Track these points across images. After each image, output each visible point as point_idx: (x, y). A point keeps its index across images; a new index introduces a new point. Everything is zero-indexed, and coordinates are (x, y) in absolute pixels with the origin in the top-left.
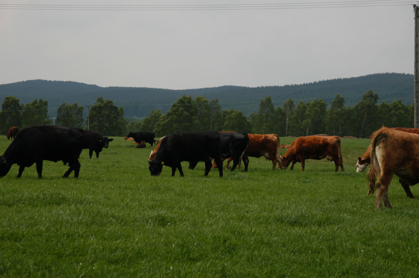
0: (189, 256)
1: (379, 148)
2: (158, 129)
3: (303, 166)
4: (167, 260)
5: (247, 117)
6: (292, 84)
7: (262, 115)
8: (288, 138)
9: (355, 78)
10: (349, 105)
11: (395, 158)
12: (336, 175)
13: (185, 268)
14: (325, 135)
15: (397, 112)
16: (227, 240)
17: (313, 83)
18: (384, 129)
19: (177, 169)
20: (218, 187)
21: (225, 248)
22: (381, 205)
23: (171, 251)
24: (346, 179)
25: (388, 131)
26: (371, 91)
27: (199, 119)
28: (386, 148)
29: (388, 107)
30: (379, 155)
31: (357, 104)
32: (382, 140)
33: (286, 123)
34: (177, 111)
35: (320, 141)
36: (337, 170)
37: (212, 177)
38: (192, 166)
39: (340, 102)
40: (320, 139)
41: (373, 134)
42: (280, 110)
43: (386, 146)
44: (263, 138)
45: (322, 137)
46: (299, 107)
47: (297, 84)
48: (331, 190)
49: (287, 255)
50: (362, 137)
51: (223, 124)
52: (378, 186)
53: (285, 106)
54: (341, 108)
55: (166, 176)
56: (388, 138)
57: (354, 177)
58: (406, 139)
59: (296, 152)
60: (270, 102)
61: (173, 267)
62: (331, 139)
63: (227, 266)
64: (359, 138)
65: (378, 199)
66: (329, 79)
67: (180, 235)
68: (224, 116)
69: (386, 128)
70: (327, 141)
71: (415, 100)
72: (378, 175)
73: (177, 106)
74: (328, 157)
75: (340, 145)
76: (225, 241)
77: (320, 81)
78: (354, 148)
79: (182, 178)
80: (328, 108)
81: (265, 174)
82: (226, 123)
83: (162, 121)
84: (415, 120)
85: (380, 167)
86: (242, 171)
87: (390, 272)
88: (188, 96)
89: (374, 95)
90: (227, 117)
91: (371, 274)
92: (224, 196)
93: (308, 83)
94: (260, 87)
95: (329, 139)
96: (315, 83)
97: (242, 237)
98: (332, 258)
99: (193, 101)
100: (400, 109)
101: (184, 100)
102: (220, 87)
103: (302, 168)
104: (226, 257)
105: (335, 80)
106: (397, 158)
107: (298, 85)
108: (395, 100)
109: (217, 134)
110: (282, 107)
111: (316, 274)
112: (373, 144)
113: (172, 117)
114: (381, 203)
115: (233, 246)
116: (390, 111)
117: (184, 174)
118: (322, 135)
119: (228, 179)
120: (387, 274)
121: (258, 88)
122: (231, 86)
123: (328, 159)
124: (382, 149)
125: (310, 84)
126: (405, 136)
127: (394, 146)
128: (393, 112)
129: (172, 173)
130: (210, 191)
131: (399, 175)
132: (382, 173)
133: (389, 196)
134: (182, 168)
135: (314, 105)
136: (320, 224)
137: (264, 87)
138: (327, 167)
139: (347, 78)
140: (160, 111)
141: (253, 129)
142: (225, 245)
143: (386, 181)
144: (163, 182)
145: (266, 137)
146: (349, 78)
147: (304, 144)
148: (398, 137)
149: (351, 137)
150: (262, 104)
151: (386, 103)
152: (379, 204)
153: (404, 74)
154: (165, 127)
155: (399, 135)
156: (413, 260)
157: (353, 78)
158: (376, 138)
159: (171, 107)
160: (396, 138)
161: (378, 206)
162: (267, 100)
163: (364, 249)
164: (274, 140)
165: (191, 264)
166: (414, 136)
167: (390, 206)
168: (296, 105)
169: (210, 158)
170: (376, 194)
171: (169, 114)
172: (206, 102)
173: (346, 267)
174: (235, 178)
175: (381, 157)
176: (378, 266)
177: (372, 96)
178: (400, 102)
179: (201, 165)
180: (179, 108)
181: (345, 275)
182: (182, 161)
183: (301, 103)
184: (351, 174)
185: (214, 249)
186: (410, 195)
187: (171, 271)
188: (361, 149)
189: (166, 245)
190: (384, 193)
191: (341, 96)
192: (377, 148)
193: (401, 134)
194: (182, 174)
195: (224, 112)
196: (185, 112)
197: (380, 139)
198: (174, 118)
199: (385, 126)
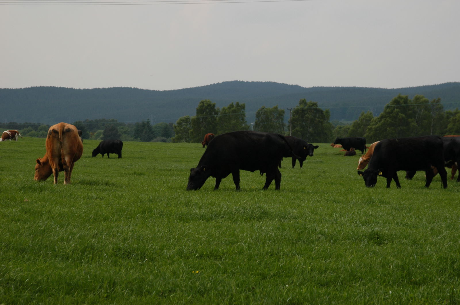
0: (410, 279)
2: (369, 133)
4: (385, 284)
13: (406, 293)
16: (456, 262)
19: (393, 179)
20: (442, 200)
21: (453, 271)
23: (389, 273)
27: (417, 122)
34: (392, 112)
37: (434, 188)
38: (410, 176)
51: (446, 127)
55: (380, 187)
61: (391, 291)
67: (399, 255)
68: (448, 118)
73: (391, 107)
76: (453, 263)
82: (450, 126)
83: (374, 125)
88: (404, 96)
90: (451, 119)
92: (450, 210)
99: (410, 101)
101: (399, 100)
102: (443, 84)
104: (455, 281)
109: (440, 138)
113: (385, 120)
117: (401, 185)
119: (454, 190)
122: (455, 83)
129: (386, 183)
130: (433, 205)
134: (399, 178)
140: (371, 114)
144: (377, 194)
154: (378, 131)
159: (384, 108)
165: (414, 288)
169: (431, 166)
171: (382, 117)
172: (426, 102)
179: (421, 174)
180: (394, 109)
182: (398, 171)
185: (440, 272)
187: (391, 295)
189: (383, 266)
194: (398, 185)
195: (448, 113)
196: (400, 114)
198: (387, 121)
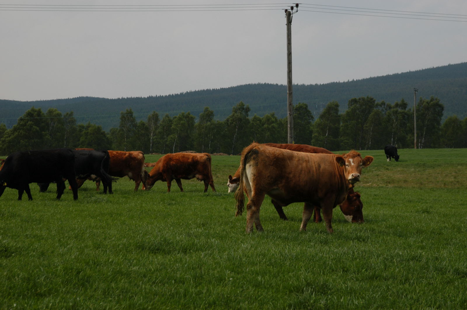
0: (36, 290)
1: (250, 166)
2: (3, 146)
3: (169, 187)
4: (10, 297)
5: (106, 133)
6: (156, 96)
7: (123, 130)
8: (152, 155)
9: (225, 88)
10: (218, 119)
11: (267, 177)
12: (204, 195)
13: (30, 305)
14: (193, 152)
15: (270, 126)
16: (80, 272)
17: (179, 94)
18: (254, 145)
19: (25, 191)
20: (72, 211)
21: (78, 281)
22: (252, 229)
24: (215, 200)
25: (259, 147)
26: (242, 104)
27: (50, 135)
28: (257, 166)
29: (260, 120)
30: (250, 173)
31: (228, 117)
32: (252, 157)
33: (150, 139)
34: (25, 125)
35: (188, 159)
36: (206, 190)
37: (65, 200)
38: (44, 189)
39: (208, 115)
40: (189, 157)
41: (243, 151)
42: (143, 124)
43: (257, 163)
44: (127, 155)
45: (191, 154)
46: (163, 121)
47: (161, 95)
48: (198, 213)
49: (148, 287)
50: (234, 154)
51: (79, 140)
52: (249, 207)
53: (149, 120)
54: (210, 121)
55: (12, 200)
56: (259, 155)
57: (224, 198)
58: (278, 155)
59: (162, 171)
60: (132, 115)
61: (16, 304)
62: (201, 156)
63: (80, 301)
64: (230, 155)
65: (249, 222)
66: (197, 90)
67: (26, 267)
68: (80, 131)
69: (257, 144)
70: (197, 158)
71: (288, 113)
72: (249, 195)
73: (25, 119)
74: (197, 176)
75: (210, 163)
76: (78, 273)
77: (187, 92)
78: (225, 166)
79: (30, 202)
80: (197, 121)
81: (126, 195)
83: (7, 137)
84: (289, 135)
85: (251, 186)
86: (100, 193)
87: (260, 302)
88: (37, 109)
89: (245, 107)
90: (83, 132)
91: (239, 304)
92: (79, 221)
93: (174, 95)
94: (121, 98)
95: (198, 157)
96: (182, 94)
97: (98, 267)
98: (198, 288)
99: (43, 114)
100: (273, 122)
101: (32, 113)
102: (75, 98)
103: (167, 188)
104: (79, 291)
105: (204, 91)
106: (268, 177)
107: (163, 96)
108: (267, 113)
109: (71, 151)
110: (145, 121)
111: (180, 306)
112: (243, 161)
113: (19, 132)
114: (253, 226)
115: (87, 278)
116: (263, 125)
117: (33, 197)
118: (190, 151)
119: (84, 202)
120: (257, 303)
121: (119, 99)
122: (87, 97)
123: (198, 179)
124: (253, 166)
125: (177, 95)
126: (277, 152)
127: (265, 163)
128: (266, 126)
130: (63, 216)
131: (271, 195)
132: (253, 193)
133: (260, 219)
134: (31, 190)
135: (180, 119)
136: (185, 251)
137: (125, 98)
138: (195, 188)
139: (216, 89)
140: (4, 126)
141: (113, 146)
142: (78, 278)
143: (257, 202)
144: (8, 207)
145: (130, 154)
146: (219, 89)
147: (171, 162)
148: (270, 153)
149: (222, 154)
150: (123, 118)
151: (258, 116)
152: (250, 227)
153: (277, 85)
154: (12, 143)
155: (271, 152)
156: (284, 288)
157: (222, 88)
158: (246, 155)
159: (18, 121)
160: (268, 155)
161: (249, 230)
162: (128, 113)
163: (233, 277)
164: (139, 157)
165: (38, 300)
166: (286, 152)
167: (262, 229)
168: (161, 119)
169: (63, 178)
170: (247, 217)
171: (15, 129)
172: (59, 115)
173: (213, 298)
174: (92, 201)
175: (252, 175)
176: (248, 295)
177: (243, 109)
178: (273, 115)
179: (53, 186)
180: (27, 122)
181: (212, 306)
182: (31, 182)
183: (167, 116)
184: (221, 195)
185: (66, 282)
186: (283, 216)
187: (14, 308)
188: (233, 166)
190: (255, 214)
191: (210, 109)
192: (247, 166)
193: (273, 150)
194: (30, 197)
195: (80, 126)
196: (34, 126)
197: (251, 156)
198: (21, 133)
199: (255, 142)
